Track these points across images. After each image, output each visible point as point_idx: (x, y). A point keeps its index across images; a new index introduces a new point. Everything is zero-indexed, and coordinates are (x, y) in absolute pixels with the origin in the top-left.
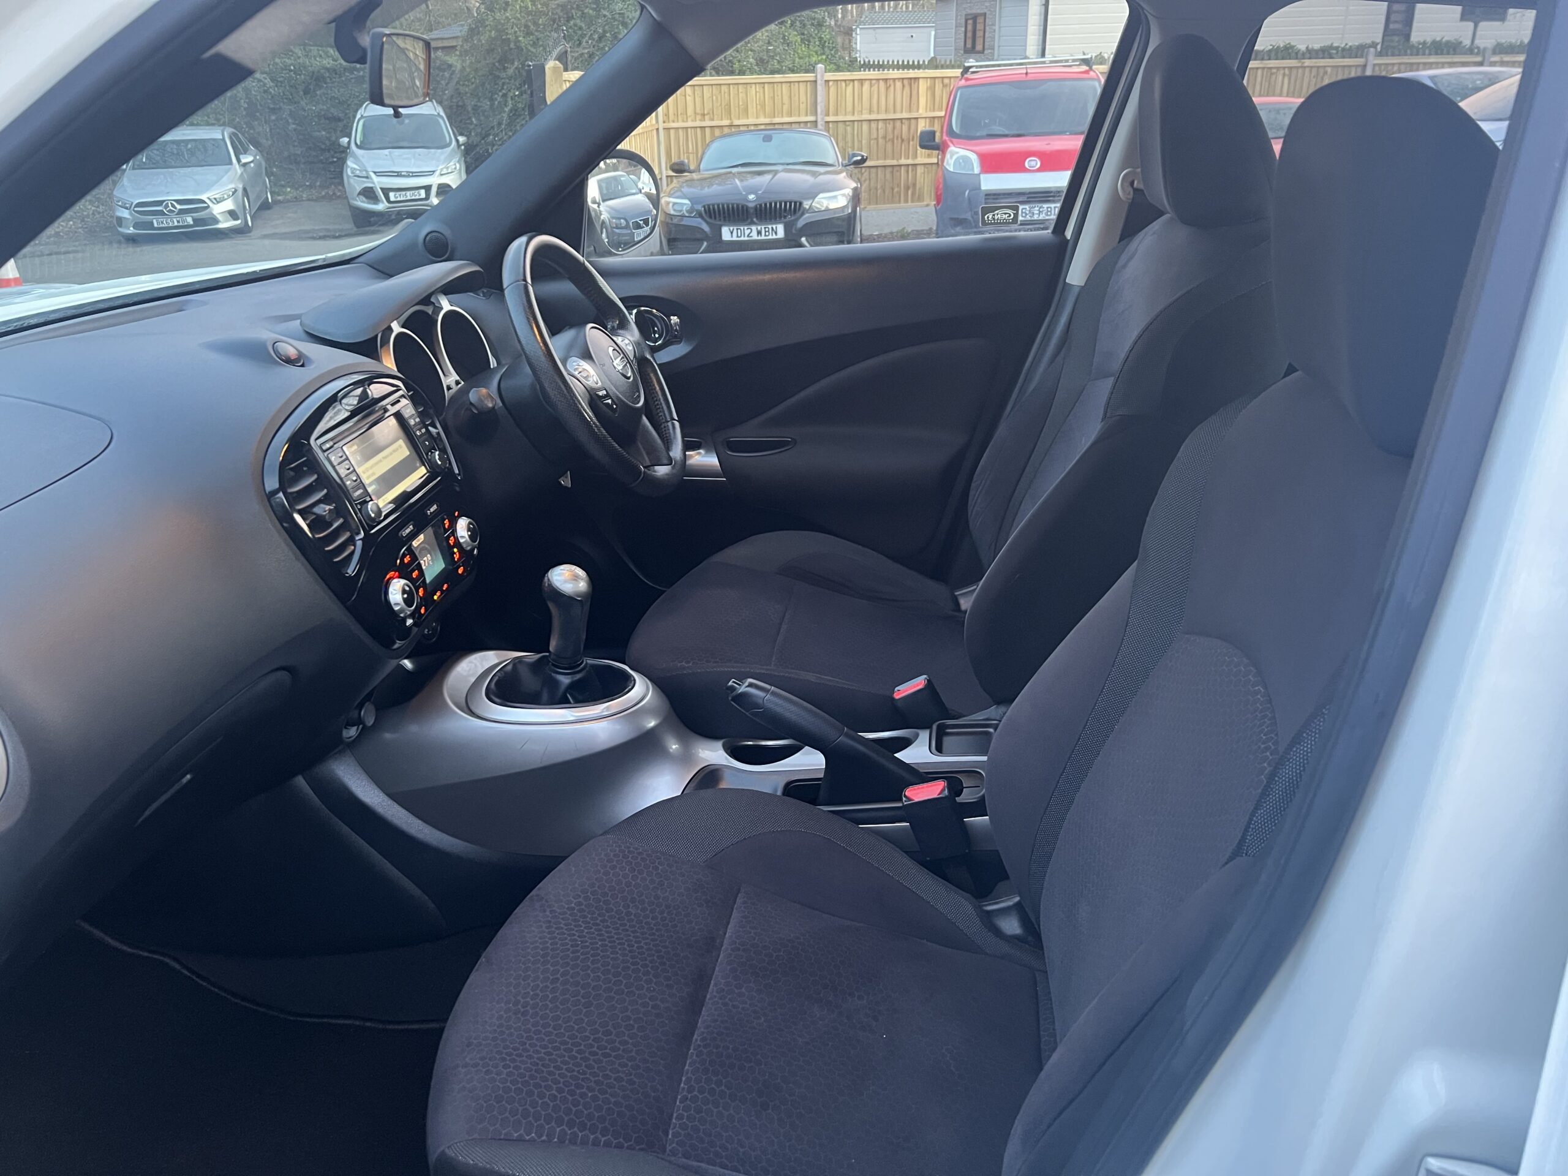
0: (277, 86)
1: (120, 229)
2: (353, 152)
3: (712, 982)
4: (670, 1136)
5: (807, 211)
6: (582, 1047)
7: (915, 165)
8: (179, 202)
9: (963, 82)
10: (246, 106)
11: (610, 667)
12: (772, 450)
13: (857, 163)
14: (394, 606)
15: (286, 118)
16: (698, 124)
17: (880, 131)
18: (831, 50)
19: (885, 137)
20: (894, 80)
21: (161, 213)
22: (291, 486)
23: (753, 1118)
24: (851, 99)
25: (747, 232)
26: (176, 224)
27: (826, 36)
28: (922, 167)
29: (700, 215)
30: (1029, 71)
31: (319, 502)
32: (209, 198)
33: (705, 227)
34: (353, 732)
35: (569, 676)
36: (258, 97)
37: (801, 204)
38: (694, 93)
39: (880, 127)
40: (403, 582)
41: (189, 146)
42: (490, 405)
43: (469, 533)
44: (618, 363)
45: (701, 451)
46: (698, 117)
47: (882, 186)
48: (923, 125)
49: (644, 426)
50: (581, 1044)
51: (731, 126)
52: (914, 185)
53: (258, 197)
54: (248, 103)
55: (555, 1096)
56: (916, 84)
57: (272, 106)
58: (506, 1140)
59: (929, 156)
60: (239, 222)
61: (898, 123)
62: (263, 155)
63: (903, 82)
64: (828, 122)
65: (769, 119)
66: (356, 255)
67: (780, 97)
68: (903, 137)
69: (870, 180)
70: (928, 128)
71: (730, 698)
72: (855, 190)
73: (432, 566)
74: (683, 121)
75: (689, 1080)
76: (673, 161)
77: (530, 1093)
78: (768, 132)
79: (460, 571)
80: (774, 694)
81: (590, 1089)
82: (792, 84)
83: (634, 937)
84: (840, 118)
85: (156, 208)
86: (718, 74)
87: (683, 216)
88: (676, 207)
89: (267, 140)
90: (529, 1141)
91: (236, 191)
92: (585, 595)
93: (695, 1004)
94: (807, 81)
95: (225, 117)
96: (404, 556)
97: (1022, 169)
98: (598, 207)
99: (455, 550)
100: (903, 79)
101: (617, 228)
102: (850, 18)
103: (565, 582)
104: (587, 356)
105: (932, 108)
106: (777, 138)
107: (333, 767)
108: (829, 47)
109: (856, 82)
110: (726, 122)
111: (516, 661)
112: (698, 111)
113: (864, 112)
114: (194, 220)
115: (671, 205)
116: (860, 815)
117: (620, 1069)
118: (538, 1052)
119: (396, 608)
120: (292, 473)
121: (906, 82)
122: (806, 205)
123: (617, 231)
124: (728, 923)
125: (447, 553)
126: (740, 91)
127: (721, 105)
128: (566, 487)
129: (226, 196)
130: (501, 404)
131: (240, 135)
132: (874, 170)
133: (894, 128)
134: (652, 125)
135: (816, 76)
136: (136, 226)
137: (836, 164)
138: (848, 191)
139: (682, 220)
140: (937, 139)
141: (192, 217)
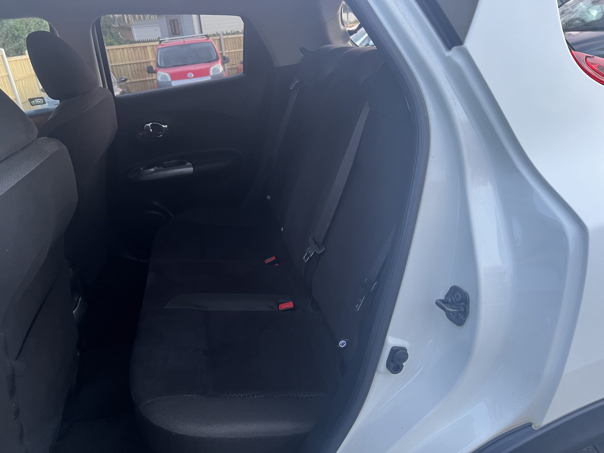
9: (160, 47)
13: (123, 81)
18: (116, 37)
19: (138, 70)
24: (120, 56)
27: (113, 31)
30: (185, 41)
61: (142, 64)
63: (140, 48)
97: (187, 78)
102: (131, 23)
105: (154, 57)
108: (115, 36)
113: (127, 61)
132: (132, 84)
133: (141, 66)
140: (154, 69)
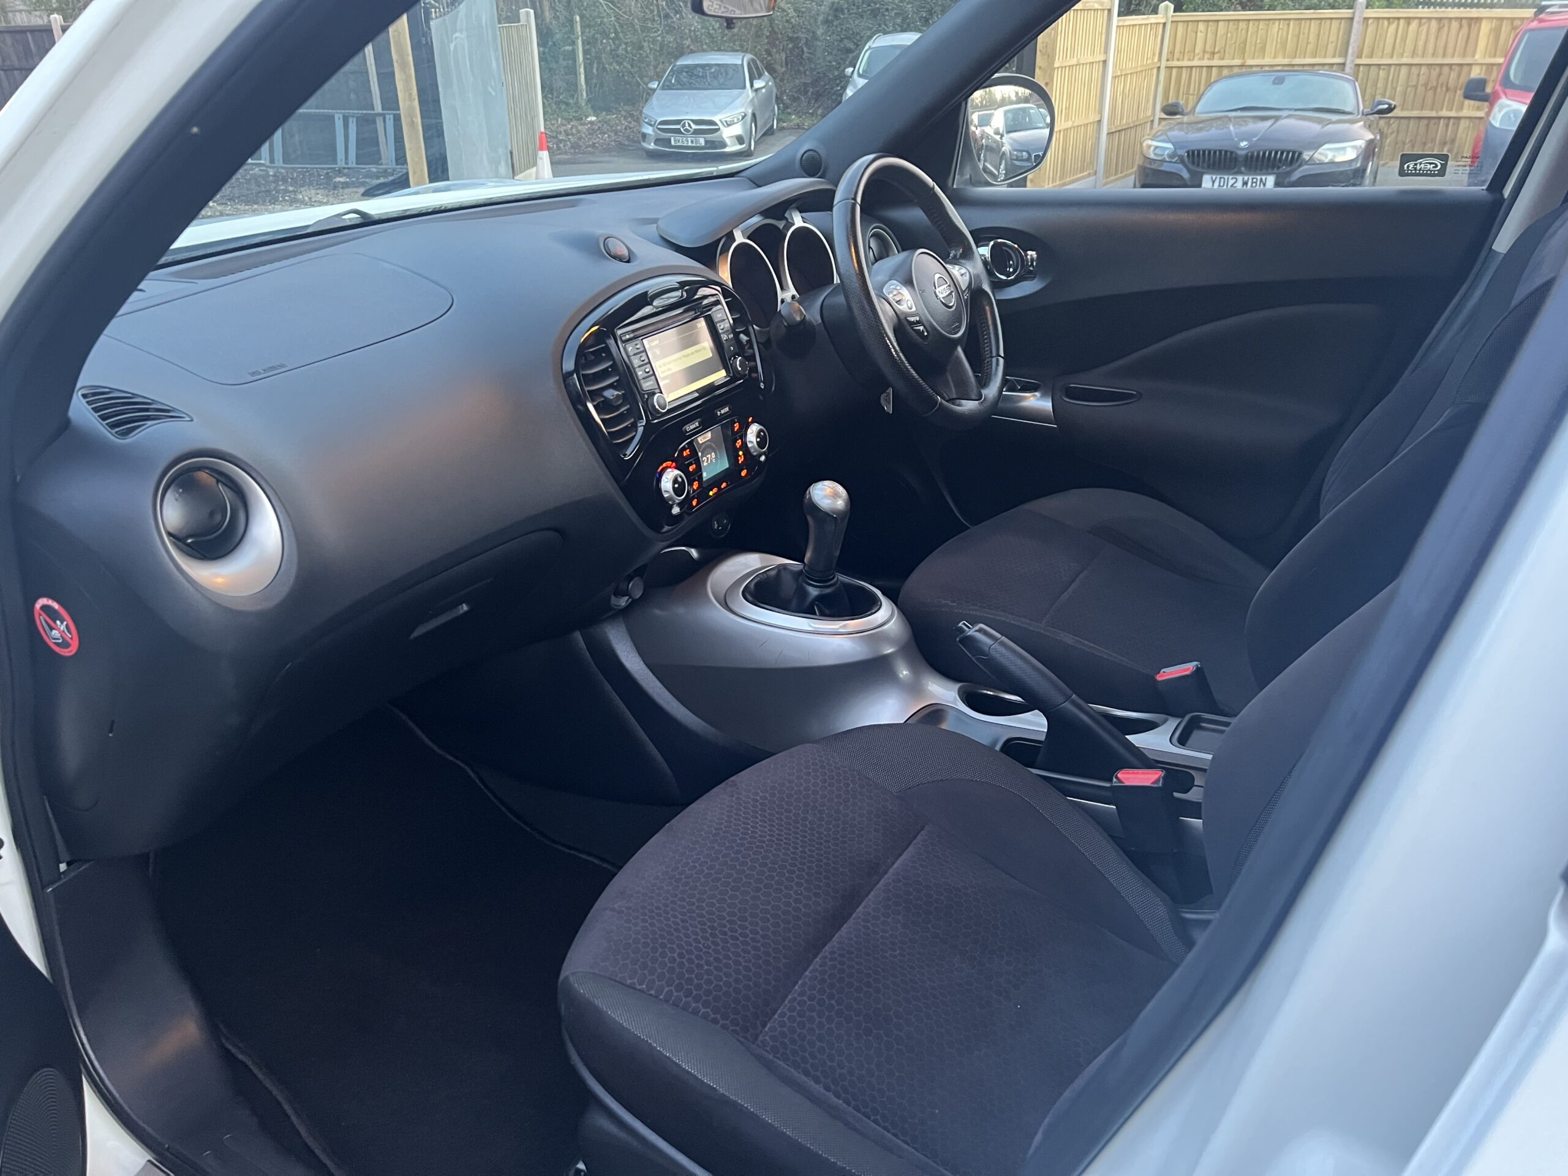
0: (798, 16)
1: (643, 144)
2: (854, 80)
3: (863, 904)
4: (766, 1029)
5: (1307, 163)
6: (716, 924)
7: (1459, 118)
8: (696, 122)
9: (1535, 24)
10: (768, 34)
11: (863, 589)
12: (1113, 401)
13: (1380, 112)
14: (663, 493)
15: (801, 47)
16: (1206, 63)
17: (1421, 78)
19: (1426, 85)
20: (1450, 19)
21: (678, 131)
22: (584, 369)
23: (852, 1039)
24: (1392, 41)
25: (1231, 182)
26: (690, 144)
28: (1467, 122)
29: (1182, 161)
31: (611, 386)
32: (721, 121)
33: (1185, 175)
34: (623, 602)
35: (818, 589)
36: (780, 27)
37: (1300, 154)
38: (1207, 30)
39: (1422, 72)
40: (677, 472)
41: (713, 70)
42: (798, 319)
43: (758, 440)
44: (943, 291)
45: (1038, 394)
46: (1207, 56)
47: (1411, 141)
48: (1478, 71)
49: (958, 358)
50: (715, 921)
51: (1242, 66)
52: (1453, 141)
53: (765, 124)
54: (770, 32)
55: (675, 960)
56: (1477, 25)
57: (790, 35)
58: (620, 983)
59: (1478, 109)
60: (744, 146)
61: (1446, 69)
62: (775, 82)
63: (1461, 22)
64: (1359, 65)
65: (1290, 60)
66: (743, 168)
67: (1306, 35)
68: (1449, 86)
69: (1398, 132)
70: (1482, 76)
71: (958, 639)
72: (1371, 144)
73: (713, 464)
74: (1189, 60)
75: (804, 984)
76: (1170, 101)
77: (655, 950)
78: (1279, 75)
79: (743, 473)
80: (1002, 644)
81: (708, 963)
82: (1323, 21)
83: (801, 841)
84: (1375, 61)
85: (673, 127)
86: (1244, 9)
87: (1163, 161)
88: (1157, 151)
89: (782, 66)
90: (639, 990)
91: (745, 115)
92: (842, 514)
93: (838, 918)
94: (1341, 19)
95: (748, 44)
96: (684, 449)
98: (1001, 138)
99: (741, 453)
100: (1462, 19)
101: (1017, 159)
103: (825, 497)
104: (908, 282)
105: (1493, 54)
106: (1291, 81)
107: (607, 630)
109: (1402, 21)
110: (1237, 62)
111: (782, 568)
112: (1208, 49)
113: (1405, 54)
114: (706, 142)
115: (1152, 148)
116: (1072, 787)
117: (742, 954)
118: (675, 916)
119: (666, 495)
120: (593, 357)
121: (1464, 22)
122: (1306, 156)
123: (1017, 163)
124: (900, 855)
125: (732, 455)
126: (1260, 27)
127: (1235, 43)
128: (888, 413)
129: (736, 120)
130: (820, 321)
131: (758, 61)
132: (1404, 122)
133: (1440, 74)
134: (1153, 63)
135: (1354, 13)
136: (657, 141)
137: (1356, 112)
138: (1361, 143)
139: (1161, 165)
140: (1488, 90)
141: (705, 138)
